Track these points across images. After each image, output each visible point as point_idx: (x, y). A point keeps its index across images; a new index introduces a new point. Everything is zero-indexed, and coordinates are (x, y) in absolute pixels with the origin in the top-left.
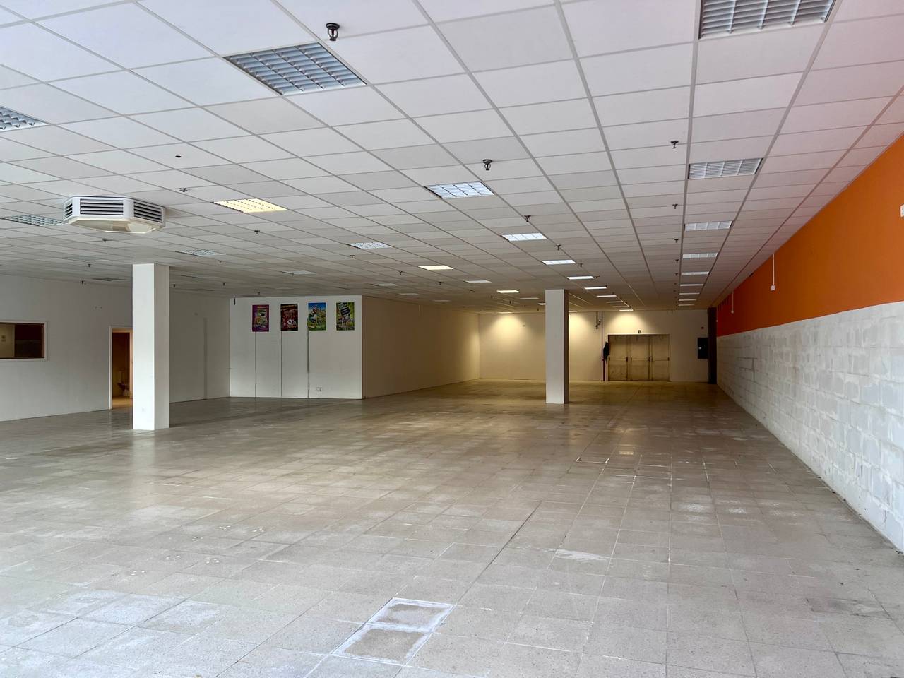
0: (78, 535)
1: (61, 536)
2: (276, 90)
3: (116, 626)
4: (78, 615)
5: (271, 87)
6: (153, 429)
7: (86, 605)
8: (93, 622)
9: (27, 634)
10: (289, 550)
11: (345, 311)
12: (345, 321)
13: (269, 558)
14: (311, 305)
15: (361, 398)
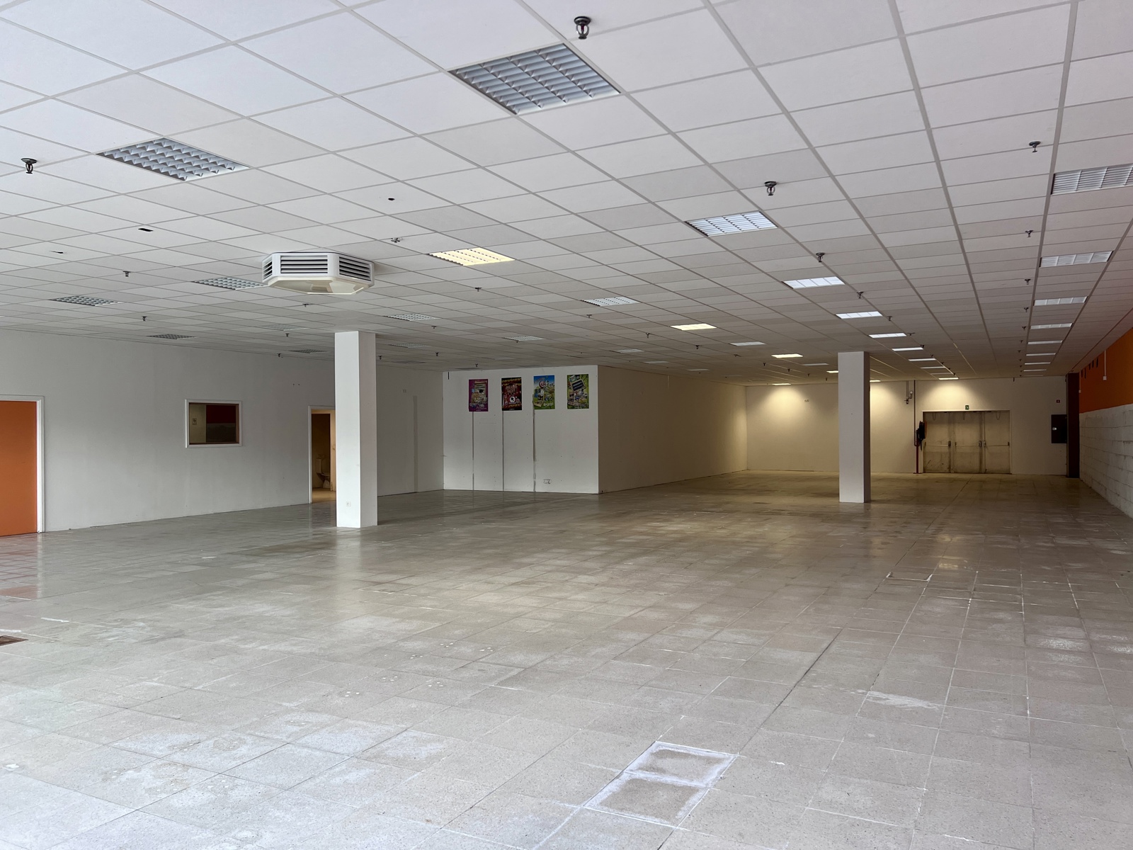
0: (283, 647)
2: (509, 109)
3: (332, 756)
4: (289, 740)
5: (503, 105)
6: (359, 527)
7: (296, 729)
8: (306, 750)
9: (234, 759)
10: (525, 675)
11: (577, 384)
12: (578, 398)
13: (501, 683)
14: (537, 379)
15: (597, 492)
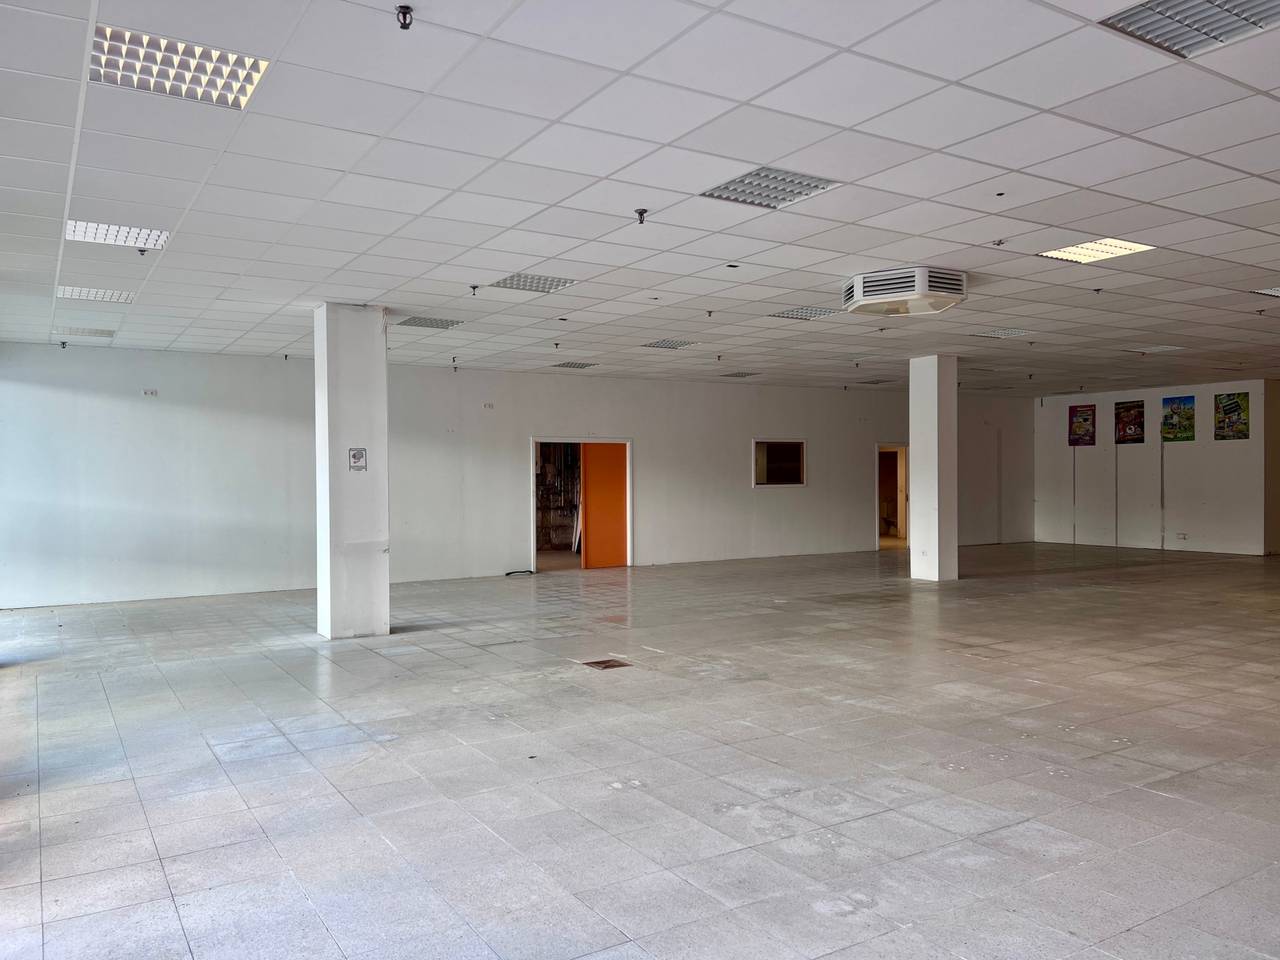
1: (852, 702)
2: (1177, 53)
3: (941, 832)
4: (892, 806)
5: (1168, 50)
6: (937, 580)
7: (897, 795)
8: (912, 820)
9: (837, 815)
10: (1181, 781)
12: (1232, 424)
13: (1150, 785)
14: (1167, 401)
15: (1261, 552)
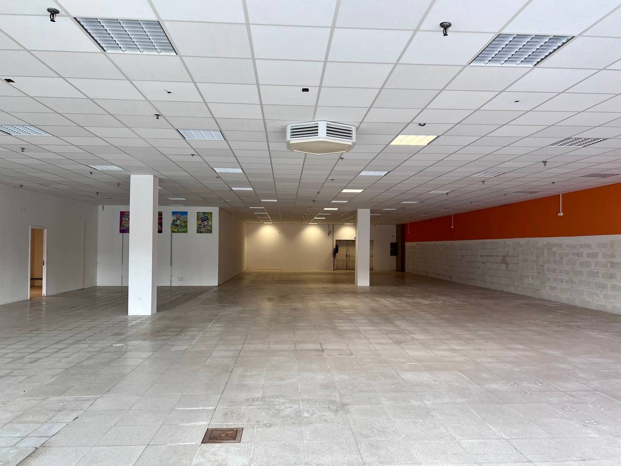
6: (150, 314)
11: (204, 220)
12: (205, 226)
14: (174, 213)
15: (217, 285)
